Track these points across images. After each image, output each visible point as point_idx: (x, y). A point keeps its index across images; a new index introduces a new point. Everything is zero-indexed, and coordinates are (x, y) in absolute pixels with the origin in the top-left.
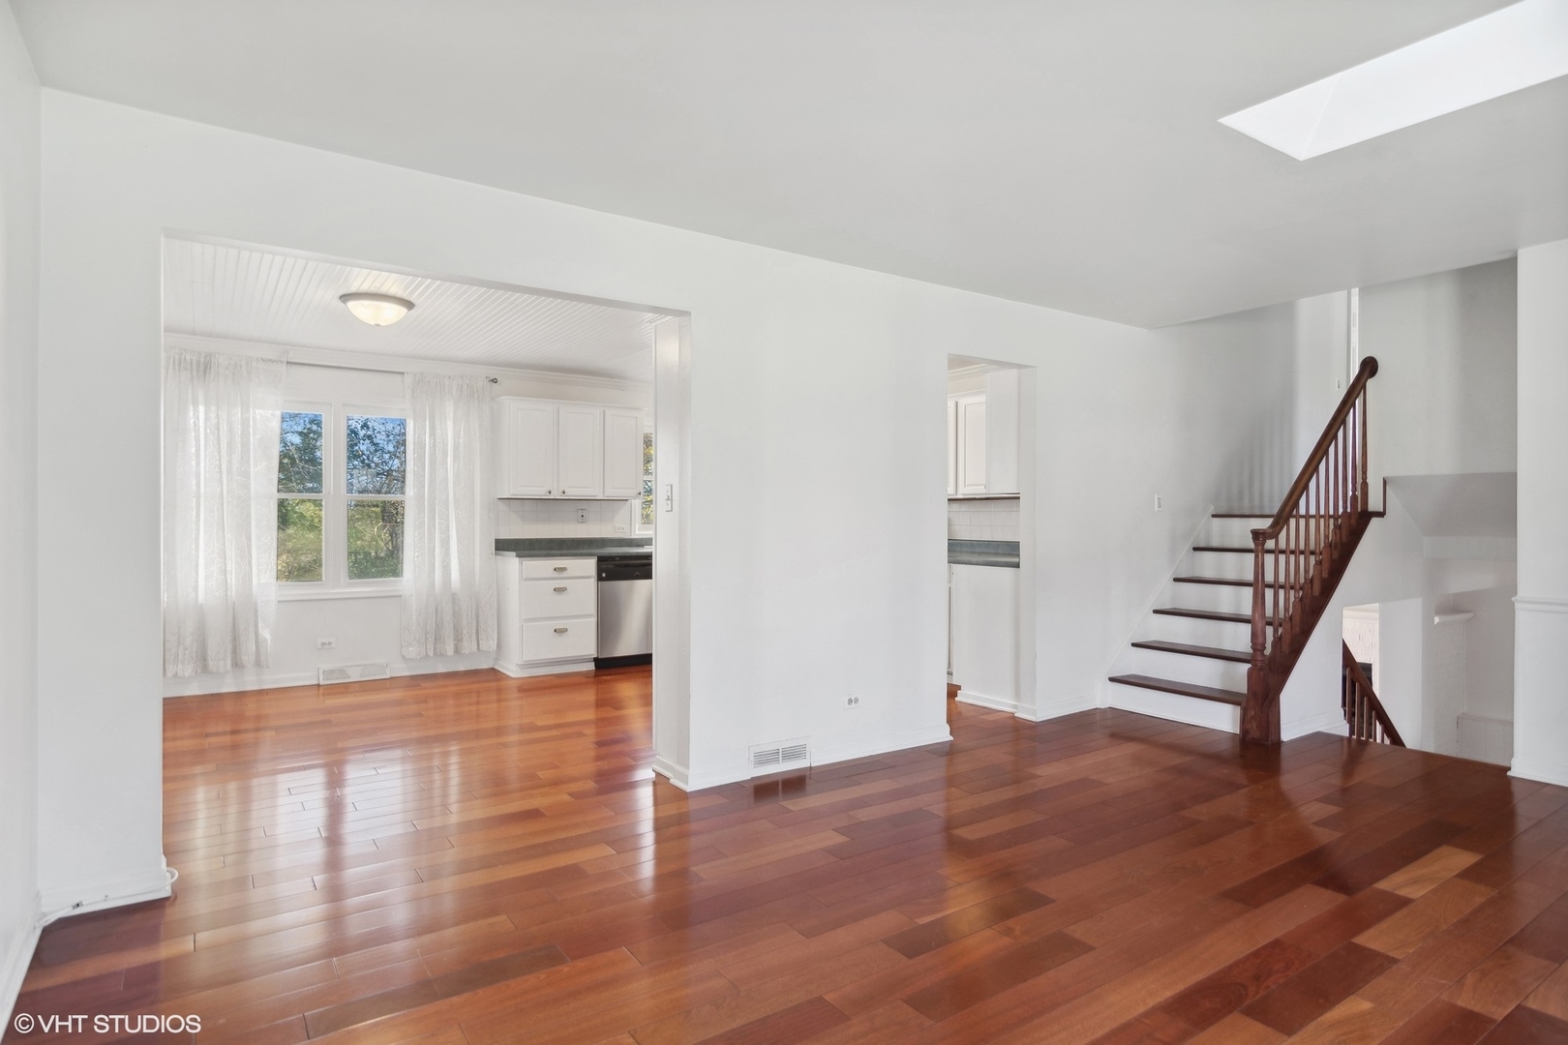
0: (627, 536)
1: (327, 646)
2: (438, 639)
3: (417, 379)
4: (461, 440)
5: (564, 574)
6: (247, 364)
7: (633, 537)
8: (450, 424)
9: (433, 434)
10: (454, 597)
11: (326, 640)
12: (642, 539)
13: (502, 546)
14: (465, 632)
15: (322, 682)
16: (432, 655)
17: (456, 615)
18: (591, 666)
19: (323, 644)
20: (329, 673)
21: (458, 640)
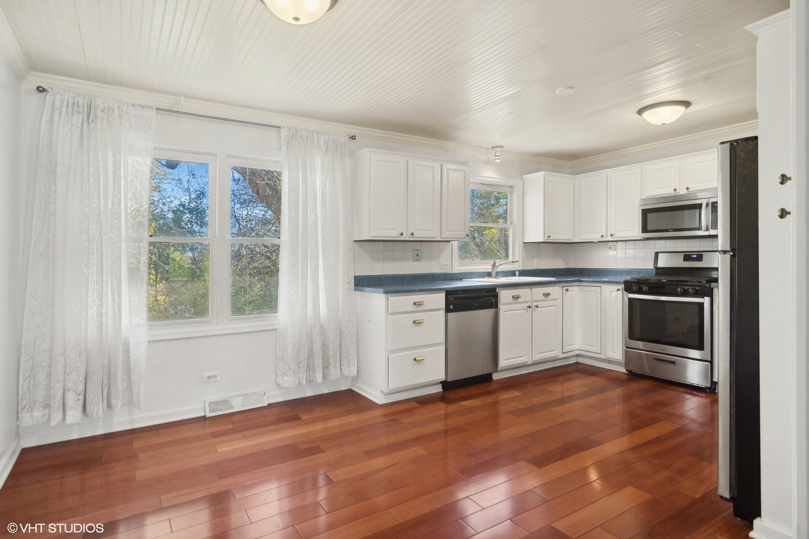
0: (449, 271)
1: (212, 379)
2: (310, 367)
3: (291, 133)
4: (327, 189)
5: (421, 308)
6: (119, 108)
7: (454, 272)
8: (318, 176)
9: (305, 182)
10: (323, 329)
11: (211, 374)
12: (461, 274)
13: (362, 283)
14: (332, 360)
15: (208, 415)
16: (304, 383)
17: (324, 346)
18: (439, 389)
19: (209, 377)
20: (214, 405)
21: (326, 367)
